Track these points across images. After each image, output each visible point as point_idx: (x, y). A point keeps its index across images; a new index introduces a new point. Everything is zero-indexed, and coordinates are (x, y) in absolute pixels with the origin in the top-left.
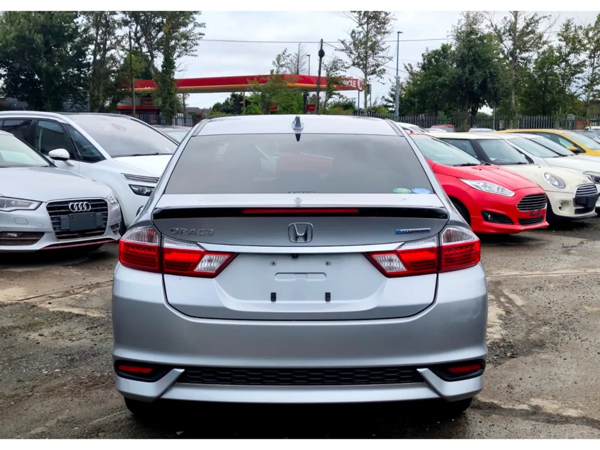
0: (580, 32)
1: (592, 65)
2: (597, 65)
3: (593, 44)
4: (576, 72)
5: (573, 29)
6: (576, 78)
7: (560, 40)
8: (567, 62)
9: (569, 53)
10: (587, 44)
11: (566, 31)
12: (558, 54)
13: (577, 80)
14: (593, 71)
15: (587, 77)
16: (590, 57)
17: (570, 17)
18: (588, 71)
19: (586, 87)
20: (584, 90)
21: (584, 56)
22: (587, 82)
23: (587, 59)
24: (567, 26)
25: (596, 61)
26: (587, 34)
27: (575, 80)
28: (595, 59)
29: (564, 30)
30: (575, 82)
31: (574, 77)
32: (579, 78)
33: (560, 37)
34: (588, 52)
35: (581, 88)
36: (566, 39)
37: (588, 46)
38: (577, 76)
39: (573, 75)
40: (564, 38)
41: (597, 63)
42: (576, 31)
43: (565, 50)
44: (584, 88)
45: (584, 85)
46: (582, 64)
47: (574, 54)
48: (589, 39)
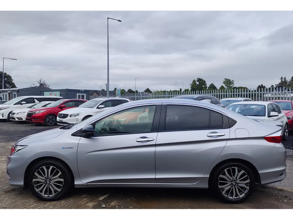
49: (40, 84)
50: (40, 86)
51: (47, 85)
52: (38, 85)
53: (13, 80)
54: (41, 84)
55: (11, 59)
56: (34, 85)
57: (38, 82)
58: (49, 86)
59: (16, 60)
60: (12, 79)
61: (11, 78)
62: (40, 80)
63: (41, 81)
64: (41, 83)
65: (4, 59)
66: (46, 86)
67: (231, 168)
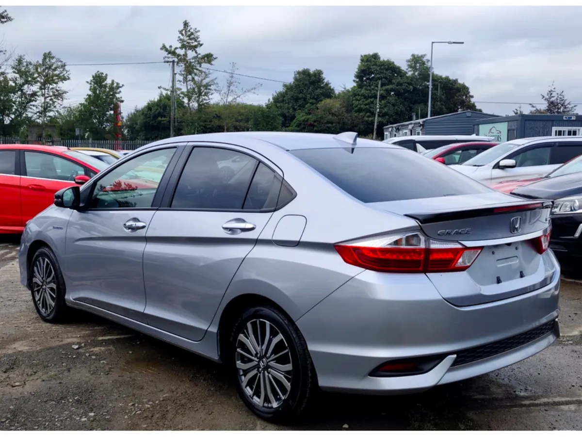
0: (31, 67)
1: (43, 95)
2: (48, 95)
3: (43, 78)
4: (31, 101)
5: (25, 64)
6: (31, 105)
7: (14, 72)
8: (22, 91)
9: (24, 84)
10: (37, 77)
11: (19, 65)
12: (14, 84)
13: (32, 107)
14: (45, 100)
15: (40, 105)
16: (41, 89)
17: (21, 54)
18: (40, 100)
19: (40, 113)
20: (38, 115)
21: (35, 88)
22: (40, 109)
23: (38, 90)
24: (20, 61)
25: (46, 92)
26: (37, 69)
27: (30, 107)
28: (46, 90)
29: (17, 64)
30: (31, 109)
31: (29, 104)
32: (34, 106)
33: (14, 70)
34: (39, 84)
35: (36, 114)
36: (19, 71)
37: (38, 79)
38: (31, 103)
39: (28, 103)
40: (18, 70)
41: (48, 94)
42: (27, 65)
43: (20, 81)
44: (38, 114)
45: (38, 112)
46: (34, 94)
47: (27, 85)
48: (39, 73)
49: (549, 102)
50: (549, 110)
51: (569, 104)
52: (543, 106)
53: (472, 97)
54: (552, 103)
55: (449, 43)
56: (533, 107)
57: (543, 97)
58: (575, 106)
59: (463, 43)
60: (471, 94)
61: (469, 93)
62: (551, 92)
63: (551, 94)
64: (553, 99)
65: (434, 44)
66: (565, 108)
67: (258, 321)
